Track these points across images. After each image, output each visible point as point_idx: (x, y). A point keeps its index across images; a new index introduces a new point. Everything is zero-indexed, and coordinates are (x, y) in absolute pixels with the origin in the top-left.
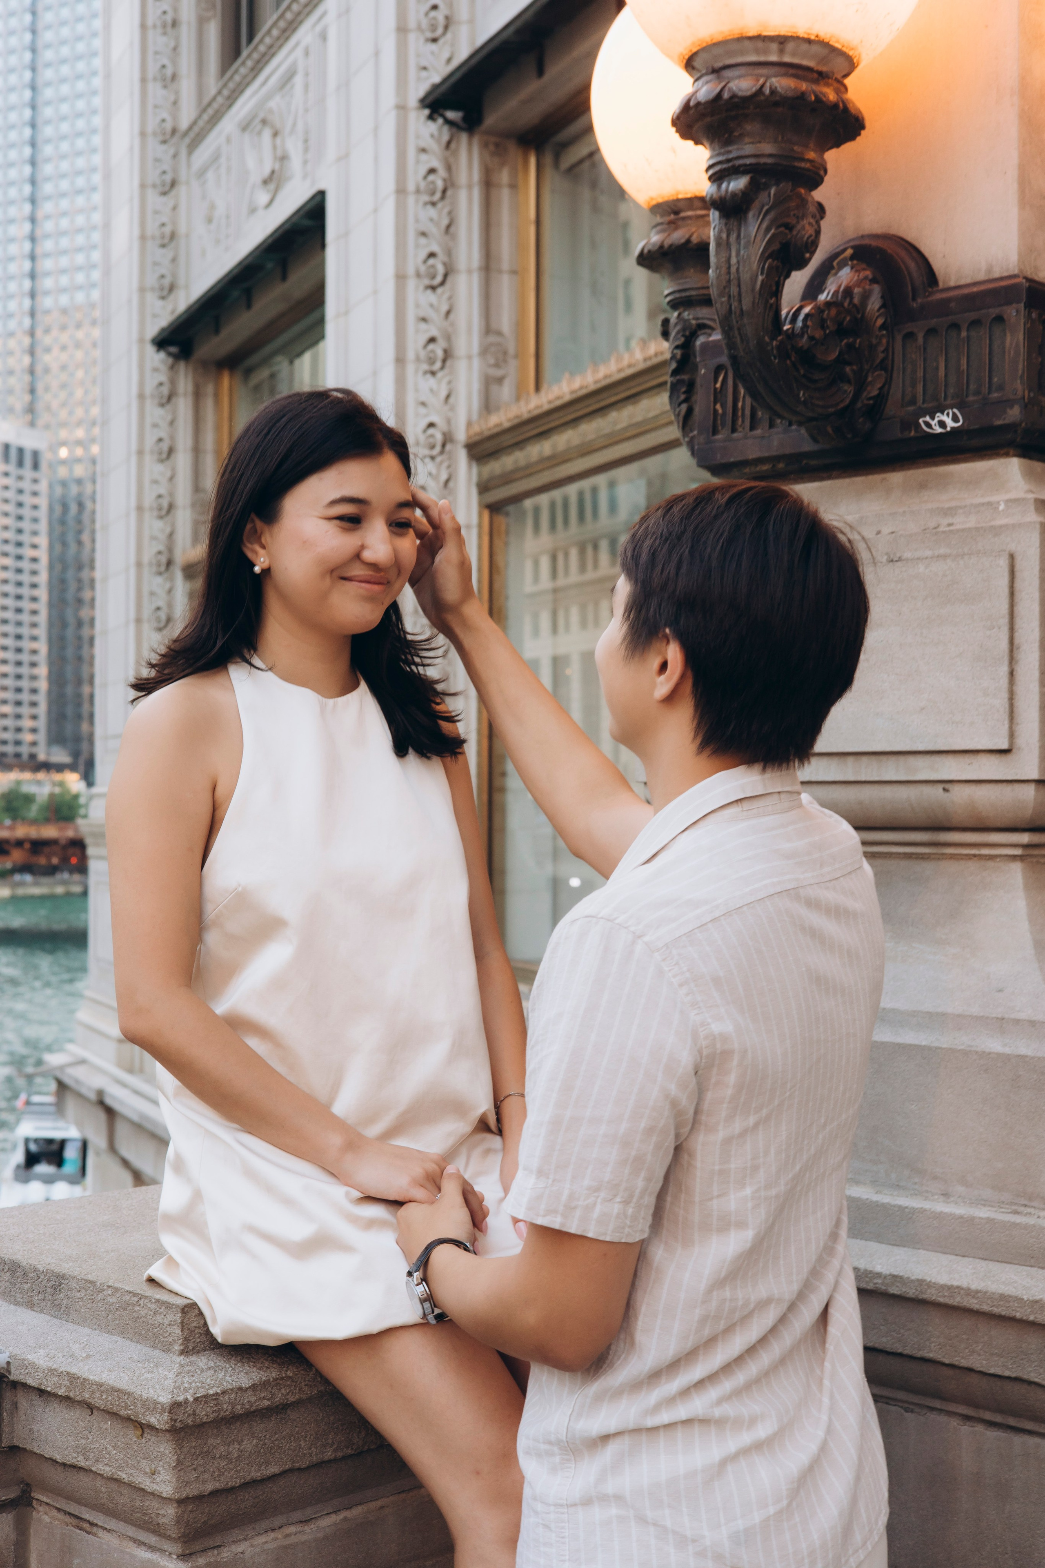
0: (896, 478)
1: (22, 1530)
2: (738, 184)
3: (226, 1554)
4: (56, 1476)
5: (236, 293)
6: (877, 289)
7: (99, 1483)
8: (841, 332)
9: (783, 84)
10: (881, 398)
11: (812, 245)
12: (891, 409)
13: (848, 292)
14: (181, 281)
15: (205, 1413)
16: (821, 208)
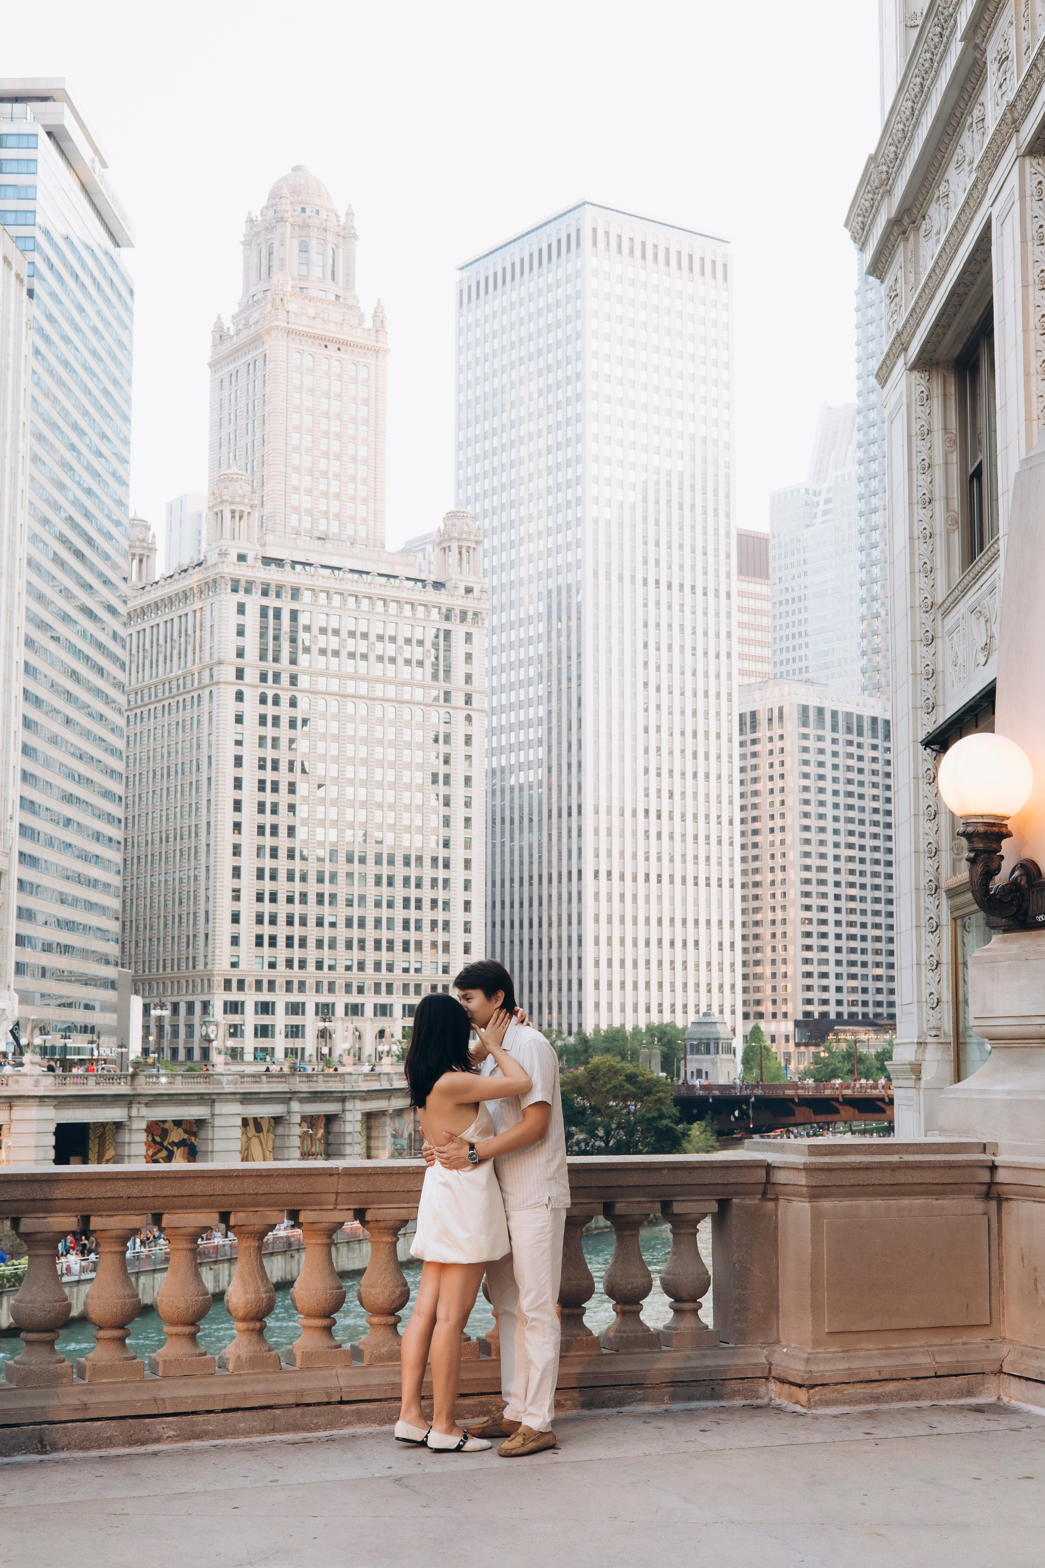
0: (1034, 933)
1: (777, 1206)
2: (972, 855)
3: (820, 1204)
4: (782, 1188)
5: (968, 718)
6: (1024, 878)
7: (792, 1188)
8: (1011, 891)
9: (981, 829)
10: (1027, 910)
11: (999, 869)
12: (1030, 913)
13: (1016, 878)
14: (941, 703)
15: (812, 1166)
16: (1002, 857)
